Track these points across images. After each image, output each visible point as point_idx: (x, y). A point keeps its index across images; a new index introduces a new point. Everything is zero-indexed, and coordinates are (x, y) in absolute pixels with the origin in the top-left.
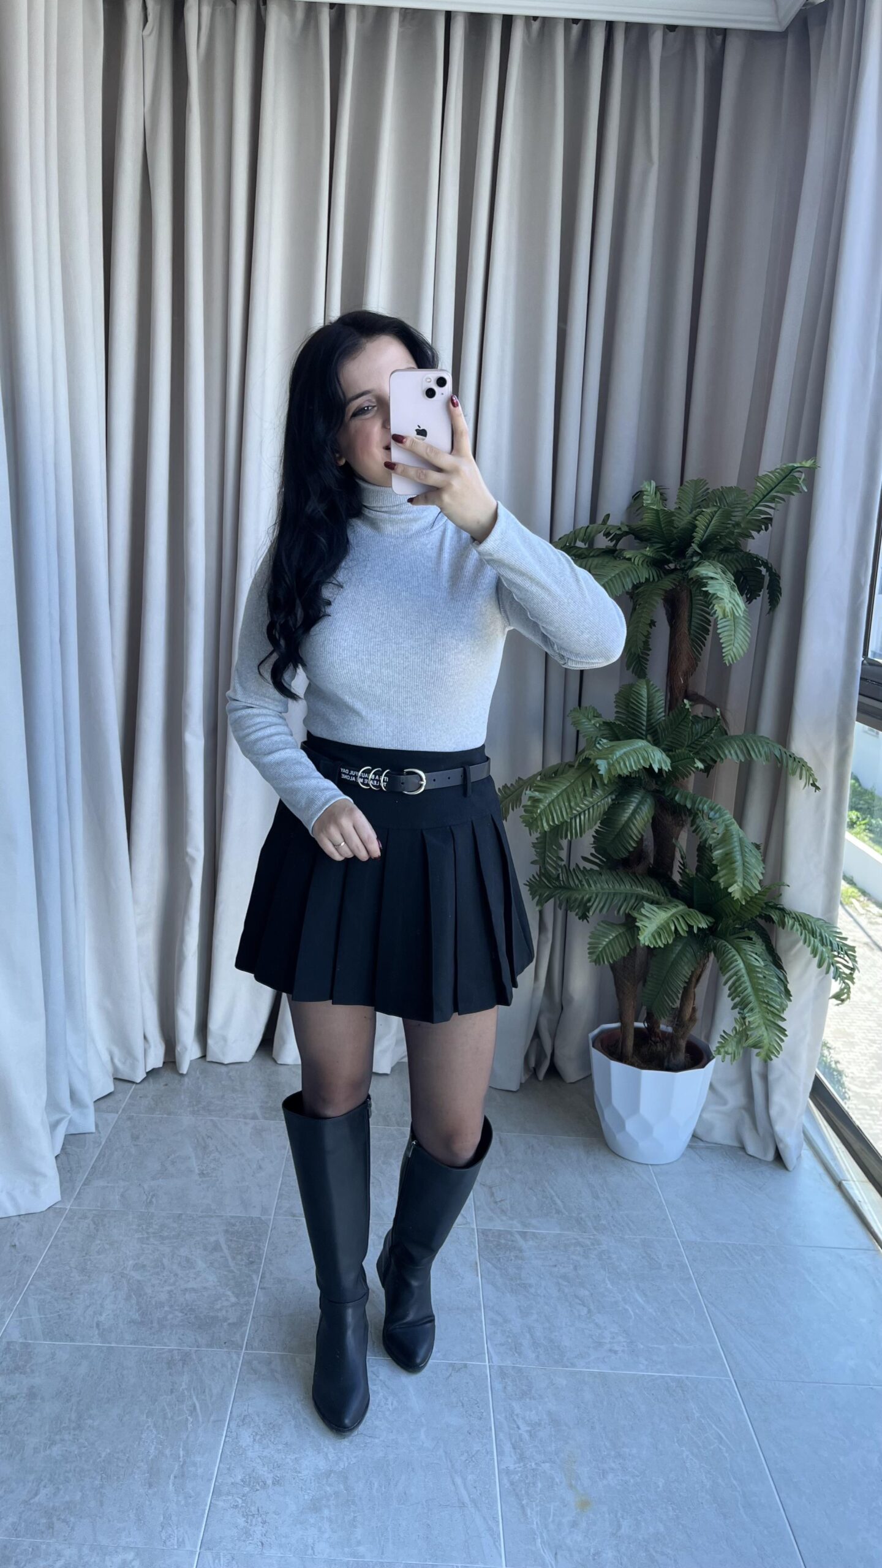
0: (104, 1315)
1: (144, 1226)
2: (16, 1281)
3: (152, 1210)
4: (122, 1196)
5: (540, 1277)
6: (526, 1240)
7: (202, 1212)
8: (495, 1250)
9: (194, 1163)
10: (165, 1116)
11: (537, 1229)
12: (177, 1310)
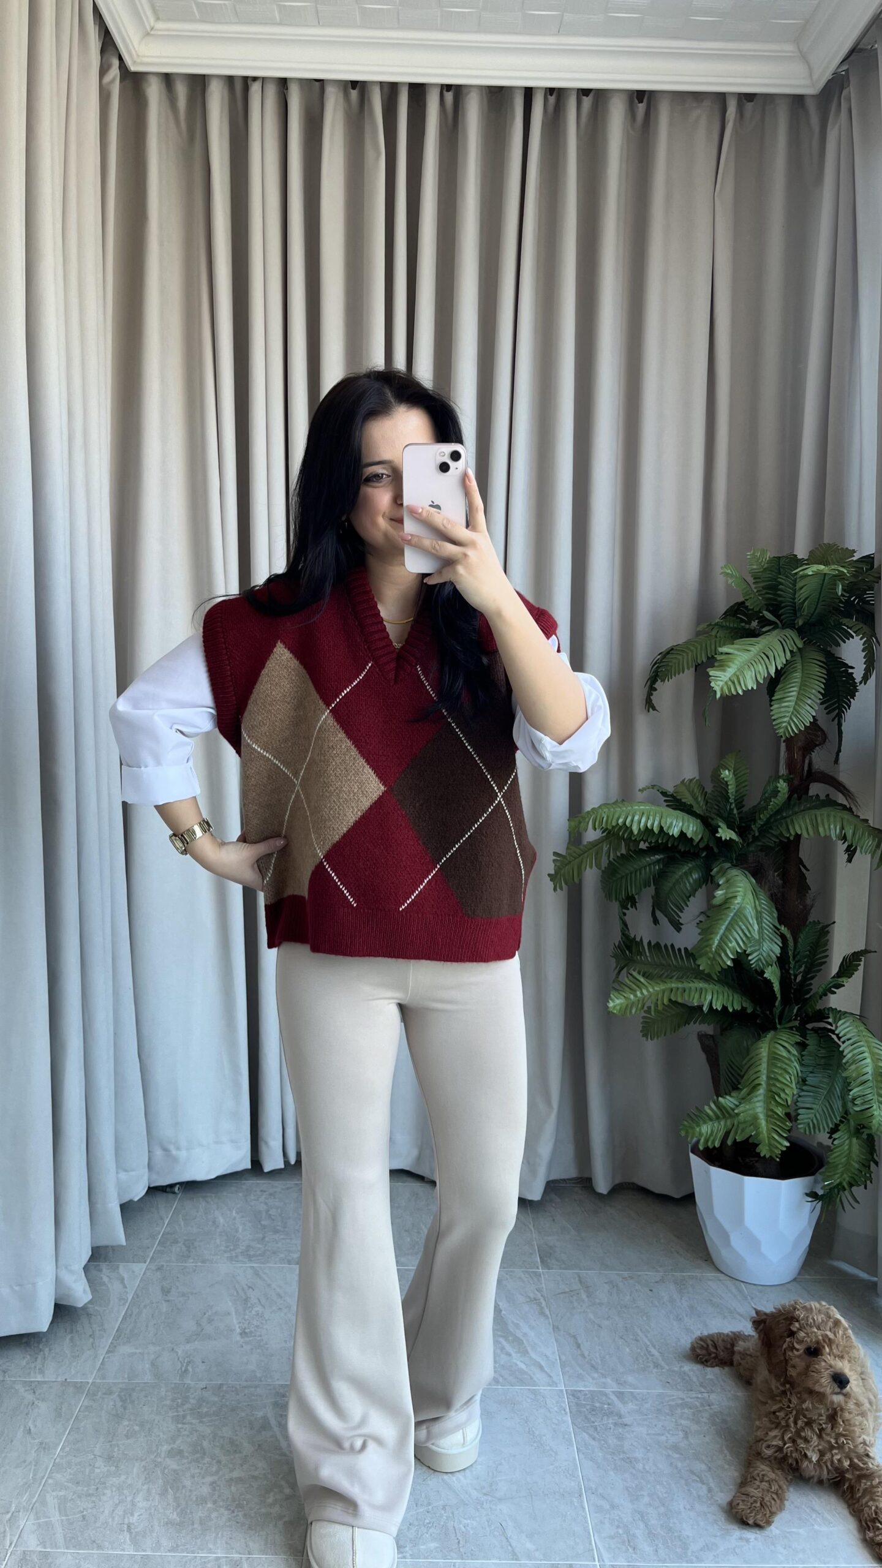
0: (136, 1515)
1: (179, 1401)
2: (31, 1475)
3: (188, 1381)
4: (153, 1364)
5: (646, 1448)
6: (624, 1403)
7: (246, 1381)
8: (589, 1416)
9: (234, 1321)
10: (200, 1264)
11: (635, 1389)
12: (221, 1507)
